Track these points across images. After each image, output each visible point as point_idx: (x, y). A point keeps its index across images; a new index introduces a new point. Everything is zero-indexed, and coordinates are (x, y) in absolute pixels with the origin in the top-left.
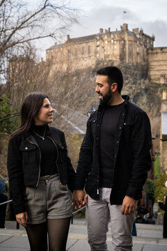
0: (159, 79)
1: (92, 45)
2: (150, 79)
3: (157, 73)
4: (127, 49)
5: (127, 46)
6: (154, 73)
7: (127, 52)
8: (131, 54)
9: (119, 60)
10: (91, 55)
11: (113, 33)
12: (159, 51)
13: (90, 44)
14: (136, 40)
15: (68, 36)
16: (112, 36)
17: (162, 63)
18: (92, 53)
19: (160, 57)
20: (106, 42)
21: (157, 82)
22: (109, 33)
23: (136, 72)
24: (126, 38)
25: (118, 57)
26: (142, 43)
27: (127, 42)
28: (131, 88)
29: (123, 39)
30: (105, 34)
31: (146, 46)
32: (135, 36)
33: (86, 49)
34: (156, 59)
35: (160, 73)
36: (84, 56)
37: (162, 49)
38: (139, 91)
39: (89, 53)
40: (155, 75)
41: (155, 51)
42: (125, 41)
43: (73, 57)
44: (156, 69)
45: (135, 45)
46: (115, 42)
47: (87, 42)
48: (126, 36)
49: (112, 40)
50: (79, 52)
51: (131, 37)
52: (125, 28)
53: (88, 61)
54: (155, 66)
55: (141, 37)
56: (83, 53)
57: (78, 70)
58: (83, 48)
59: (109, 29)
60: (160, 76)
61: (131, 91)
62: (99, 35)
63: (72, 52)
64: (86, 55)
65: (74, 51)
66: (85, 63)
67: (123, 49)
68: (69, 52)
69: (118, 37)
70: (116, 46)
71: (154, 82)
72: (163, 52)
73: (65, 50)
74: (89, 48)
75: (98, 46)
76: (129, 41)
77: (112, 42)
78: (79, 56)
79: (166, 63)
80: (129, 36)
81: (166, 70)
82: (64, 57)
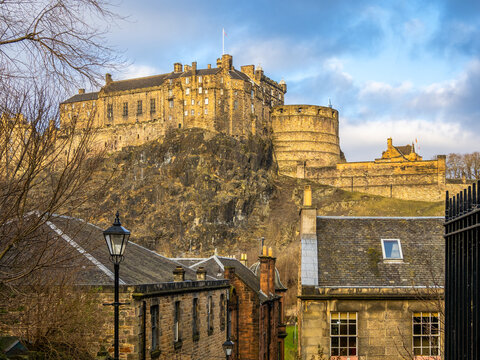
0: (295, 169)
1: (160, 96)
2: (277, 170)
3: (290, 157)
4: (231, 108)
5: (231, 101)
6: (282, 158)
7: (231, 113)
8: (237, 116)
9: (213, 130)
10: (155, 116)
11: (203, 73)
12: (295, 113)
13: (154, 94)
14: (249, 89)
15: (109, 76)
16: (200, 80)
17: (300, 137)
18: (158, 114)
19: (295, 124)
20: (188, 91)
21: (291, 175)
22: (193, 72)
23: (248, 155)
24: (228, 86)
25: (213, 123)
26: (261, 95)
27: (231, 93)
28: (238, 186)
29: (222, 86)
30: (189, 74)
31: (268, 103)
32: (246, 79)
33: (146, 106)
34: (288, 129)
35: (296, 158)
36: (141, 119)
37: (299, 108)
38: (255, 192)
39: (153, 111)
40: (286, 161)
41: (285, 114)
42: (226, 91)
43: (118, 120)
44: (288, 149)
45: (246, 100)
46: (206, 92)
47: (149, 89)
48: (228, 81)
49: (200, 89)
50: (132, 110)
51: (240, 84)
52: (227, 64)
53: (149, 129)
54: (286, 142)
55: (258, 83)
56: (140, 113)
57: (130, 147)
58: (140, 102)
59: (195, 64)
60: (296, 163)
61: (238, 192)
62: (174, 76)
63: (118, 112)
64: (146, 117)
65: (121, 108)
66: (143, 134)
67: (222, 107)
68: (110, 109)
69: (212, 82)
70: (207, 100)
71: (285, 174)
72: (302, 116)
73: (101, 105)
74: (153, 102)
75: (171, 100)
76: (235, 90)
77: (200, 92)
78: (132, 119)
79: (308, 137)
80: (235, 81)
81: (308, 152)
82: (100, 121)
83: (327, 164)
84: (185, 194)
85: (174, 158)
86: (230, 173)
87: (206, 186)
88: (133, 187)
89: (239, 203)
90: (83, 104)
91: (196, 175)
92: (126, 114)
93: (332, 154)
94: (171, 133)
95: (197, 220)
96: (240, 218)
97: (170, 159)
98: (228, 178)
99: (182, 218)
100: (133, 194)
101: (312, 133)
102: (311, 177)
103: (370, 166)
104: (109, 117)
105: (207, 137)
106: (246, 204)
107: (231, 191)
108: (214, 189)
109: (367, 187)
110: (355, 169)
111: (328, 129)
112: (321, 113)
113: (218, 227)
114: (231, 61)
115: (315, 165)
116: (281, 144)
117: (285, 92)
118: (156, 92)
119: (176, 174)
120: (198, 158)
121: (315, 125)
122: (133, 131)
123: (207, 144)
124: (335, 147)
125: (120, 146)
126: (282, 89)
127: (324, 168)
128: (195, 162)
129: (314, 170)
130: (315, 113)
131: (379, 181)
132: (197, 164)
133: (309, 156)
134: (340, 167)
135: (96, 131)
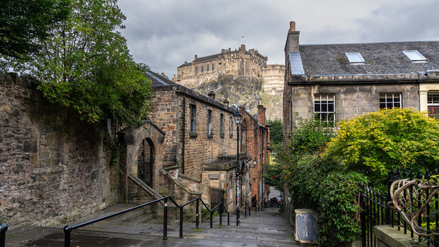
0: (271, 91)
1: (216, 63)
2: (263, 91)
3: (269, 86)
4: (245, 66)
5: (245, 64)
6: (265, 86)
7: (245, 68)
8: (247, 70)
9: (237, 75)
11: (233, 52)
12: (271, 68)
13: (214, 62)
14: (252, 59)
15: (196, 56)
16: (232, 55)
17: (273, 78)
18: (215, 70)
19: (271, 73)
20: (227, 60)
21: (270, 94)
22: (229, 52)
23: (251, 85)
25: (237, 73)
26: (257, 61)
27: (245, 60)
28: (247, 98)
29: (241, 57)
30: (227, 54)
31: (260, 64)
32: (251, 55)
33: (210, 67)
34: (268, 75)
35: (272, 87)
36: (208, 72)
37: (273, 66)
39: (213, 69)
40: (267, 88)
41: (267, 68)
42: (243, 59)
43: (200, 73)
44: (268, 83)
45: (251, 63)
46: (234, 60)
47: (212, 60)
48: (243, 56)
50: (205, 68)
51: (248, 57)
53: (212, 76)
54: (267, 80)
55: (256, 56)
56: (208, 69)
57: (204, 83)
58: (208, 66)
59: (230, 49)
60: (271, 89)
61: (247, 100)
62: (221, 54)
63: (200, 69)
64: (211, 71)
66: (209, 78)
67: (241, 66)
68: (196, 69)
69: (237, 56)
70: (235, 63)
71: (267, 93)
72: (274, 69)
73: (193, 68)
74: (213, 65)
75: (220, 64)
76: (247, 59)
77: (232, 60)
78: (205, 72)
79: (277, 78)
80: (246, 55)
81: (276, 84)
82: (193, 73)
86: (244, 92)
89: (248, 105)
90: (186, 67)
91: (230, 94)
92: (202, 71)
94: (220, 77)
97: (220, 87)
98: (243, 95)
101: (278, 76)
104: (196, 72)
105: (234, 78)
106: (251, 105)
107: (245, 100)
112: (282, 68)
114: (244, 47)
116: (265, 81)
119: (222, 93)
121: (279, 73)
122: (205, 77)
123: (234, 81)
125: (200, 83)
126: (266, 59)
128: (230, 88)
129: (279, 91)
130: (279, 68)
133: (277, 86)
135: (191, 77)
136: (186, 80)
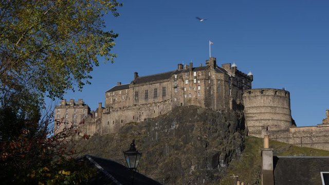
0: (260, 133)
1: (168, 85)
2: (248, 132)
3: (257, 124)
4: (215, 92)
5: (216, 88)
6: (249, 124)
7: (215, 95)
9: (203, 106)
10: (165, 99)
11: (197, 69)
12: (259, 94)
13: (165, 84)
14: (228, 79)
15: (136, 74)
16: (195, 74)
17: (263, 110)
18: (168, 97)
19: (260, 101)
20: (187, 82)
21: (258, 136)
22: (191, 69)
23: (227, 123)
24: (213, 77)
25: (203, 102)
26: (235, 83)
27: (215, 82)
28: (221, 144)
29: (209, 78)
30: (186, 71)
31: (241, 88)
32: (225, 73)
33: (160, 92)
34: (255, 105)
35: (261, 125)
36: (156, 101)
37: (262, 91)
38: (232, 148)
39: (164, 95)
40: (254, 126)
41: (253, 95)
42: (212, 81)
43: (142, 101)
44: (255, 119)
45: (225, 86)
46: (199, 82)
47: (162, 81)
48: (213, 74)
49: (195, 80)
50: (151, 94)
51: (221, 76)
52: (213, 63)
53: (161, 106)
54: (253, 113)
55: (234, 75)
56: (155, 96)
57: (149, 119)
58: (156, 90)
59: (191, 64)
60: (261, 128)
61: (221, 147)
62: (177, 72)
63: (142, 96)
64: (160, 99)
65: (144, 94)
66: (157, 110)
67: (209, 91)
68: (137, 94)
69: (202, 75)
70: (199, 87)
71: (253, 135)
72: (264, 95)
73: (131, 92)
74: (164, 89)
75: (176, 87)
76: (218, 80)
77: (195, 82)
78: (151, 100)
79: (269, 110)
80: (218, 74)
81: (269, 120)
82: (131, 102)
83: (283, 128)
84: (185, 149)
85: (177, 126)
86: (216, 135)
87: (199, 144)
88: (151, 146)
89: (222, 156)
90: (120, 92)
91: (193, 137)
92: (146, 97)
93: (286, 121)
94: (175, 109)
95: (193, 168)
96: (222, 165)
97: (175, 126)
98: (214, 139)
99: (183, 166)
100: (151, 149)
101: (271, 107)
102: (272, 137)
103: (314, 128)
104: (136, 100)
105: (199, 112)
106: (226, 156)
107: (217, 147)
108: (204, 146)
109: (313, 144)
110: (303, 131)
111: (283, 104)
112: (277, 94)
113: (208, 172)
114: (215, 62)
115: (274, 129)
116: (250, 115)
117: (252, 80)
118: (166, 83)
119: (179, 136)
120: (194, 125)
121: (273, 102)
122: (151, 108)
123: (199, 116)
124: (288, 117)
125: (143, 118)
126: (250, 79)
127: (281, 131)
128: (192, 128)
129: (274, 132)
130: (273, 94)
131: (322, 139)
132: (193, 130)
133: (270, 123)
134: (293, 130)
135: (128, 108)
136: (119, 113)
